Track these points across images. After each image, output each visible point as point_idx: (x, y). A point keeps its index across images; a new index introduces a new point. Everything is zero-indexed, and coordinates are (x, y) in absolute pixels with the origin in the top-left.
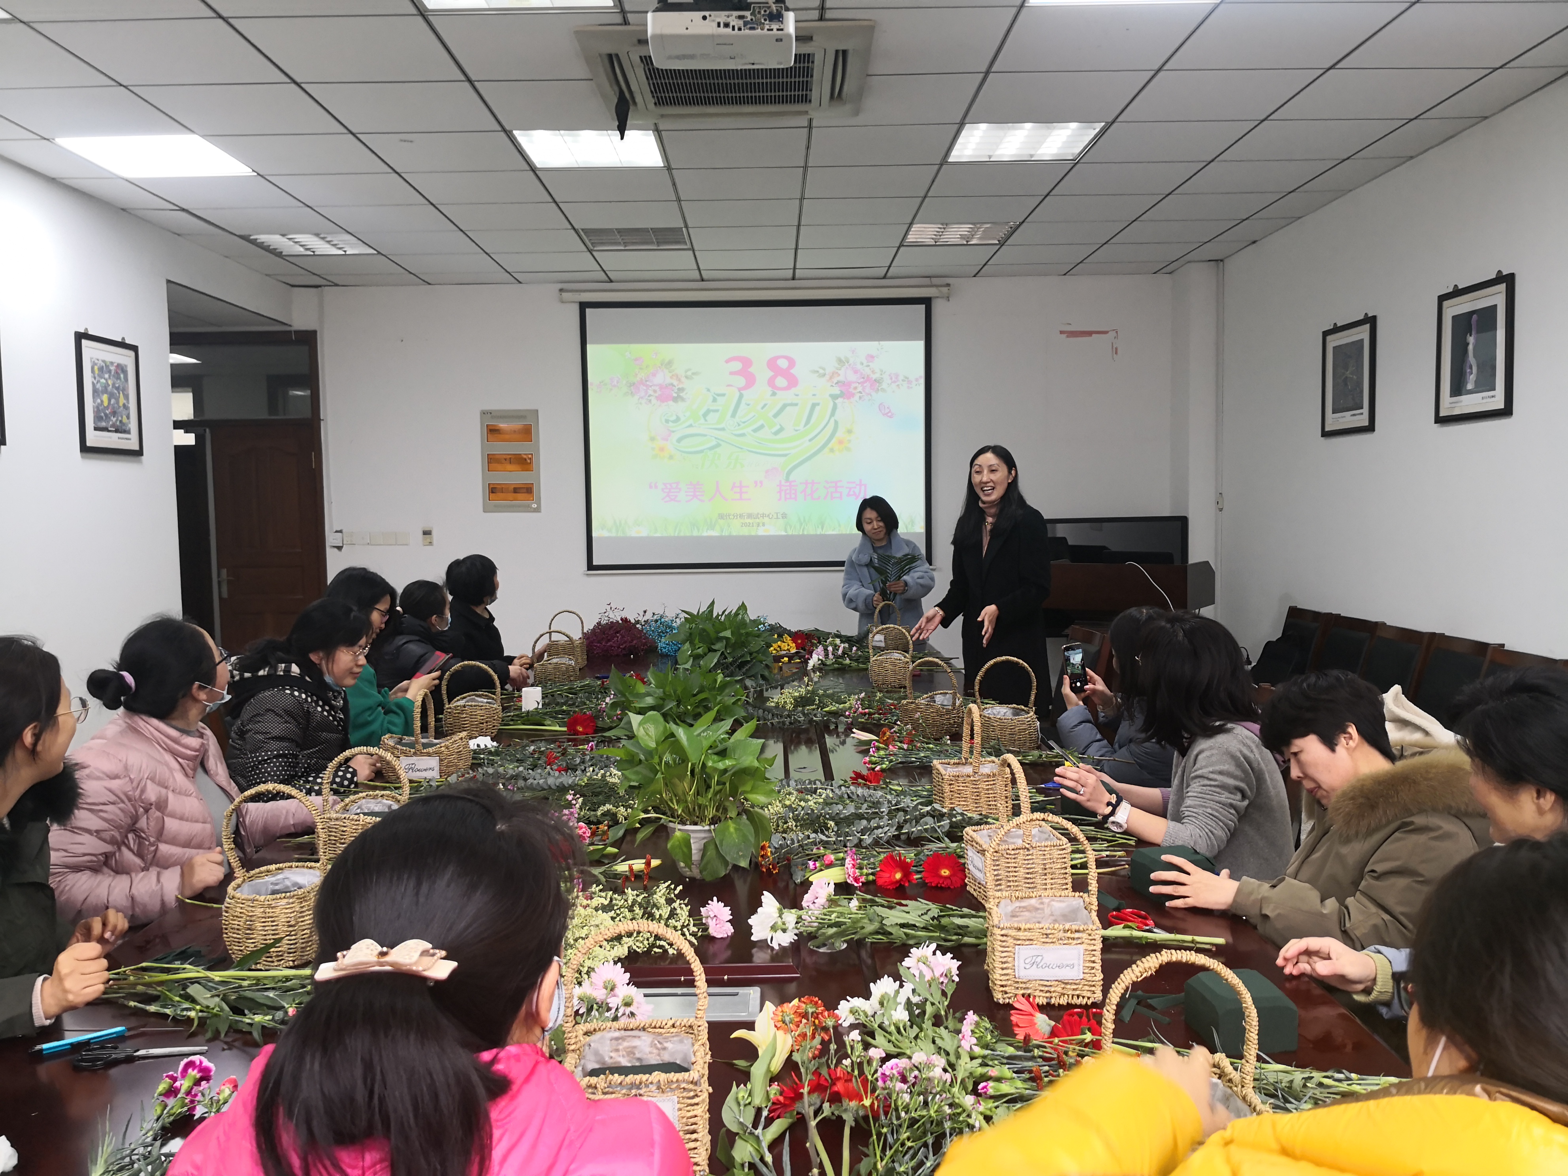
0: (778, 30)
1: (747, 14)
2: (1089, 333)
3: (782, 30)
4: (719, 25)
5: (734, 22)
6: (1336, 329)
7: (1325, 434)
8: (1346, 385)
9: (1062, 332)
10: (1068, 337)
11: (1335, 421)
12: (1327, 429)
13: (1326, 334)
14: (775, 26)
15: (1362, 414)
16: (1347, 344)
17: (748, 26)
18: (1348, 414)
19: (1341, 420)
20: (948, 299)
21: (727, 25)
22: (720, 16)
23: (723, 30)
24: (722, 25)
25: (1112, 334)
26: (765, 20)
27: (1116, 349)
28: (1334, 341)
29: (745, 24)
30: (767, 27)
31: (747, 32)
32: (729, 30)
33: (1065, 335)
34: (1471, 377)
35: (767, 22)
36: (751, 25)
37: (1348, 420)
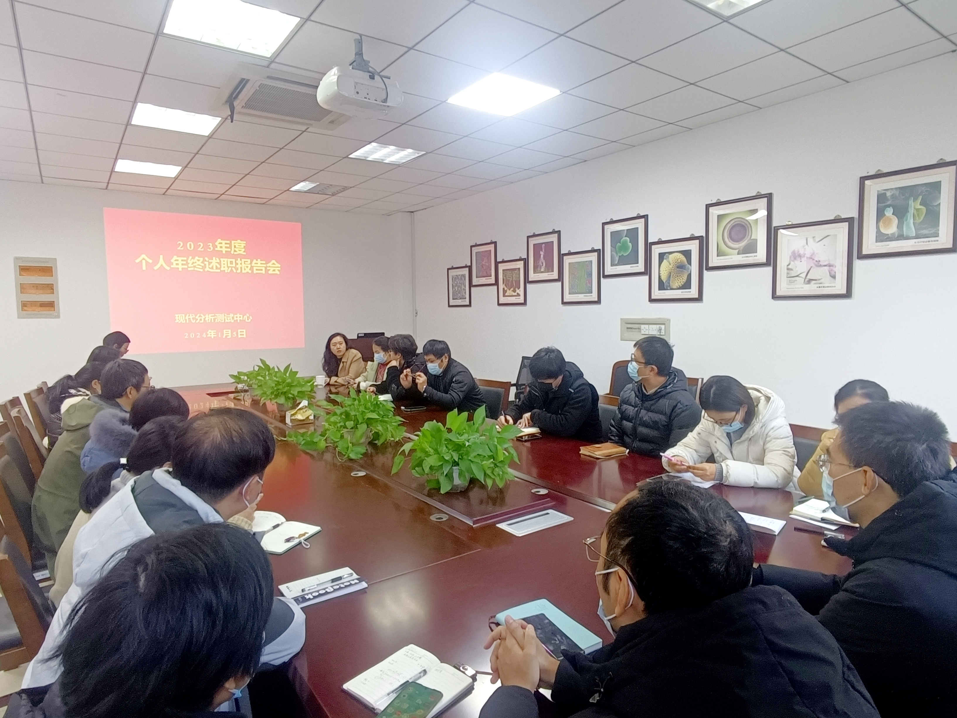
6: (476, 245)
13: (471, 247)
15: (491, 279)
16: (482, 251)
18: (484, 278)
19: (480, 281)
28: (476, 249)
34: (542, 267)
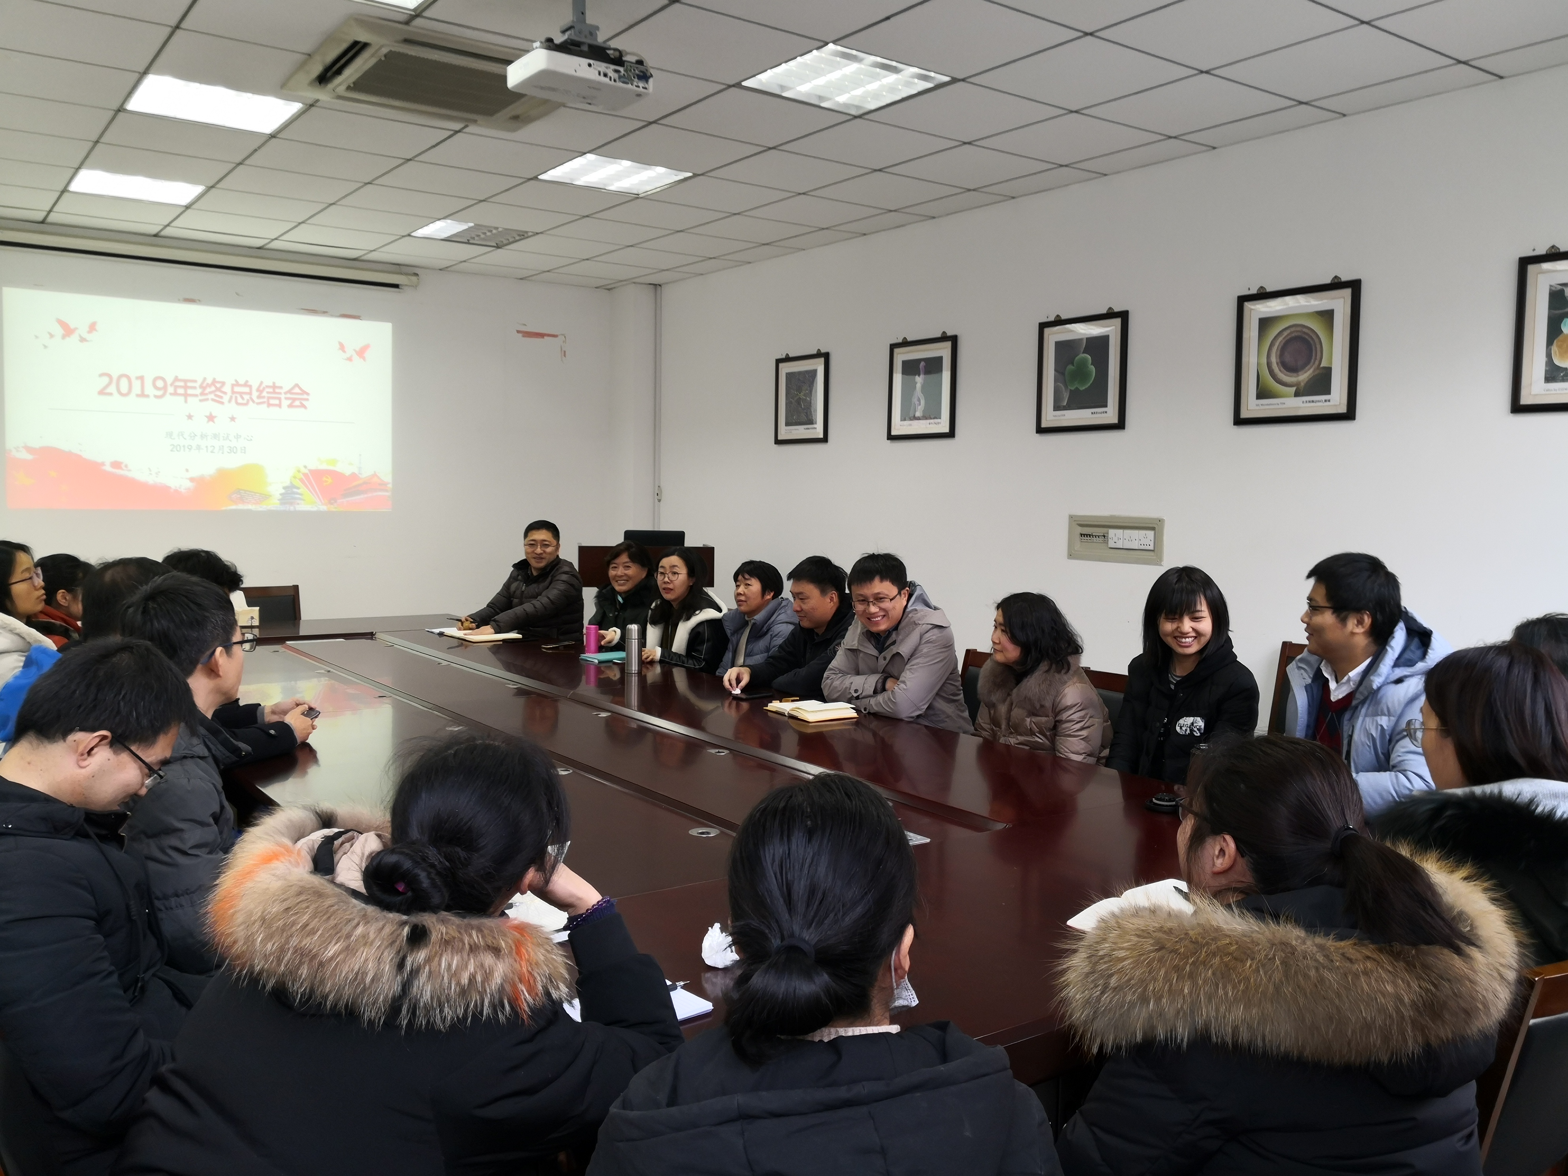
0: (643, 88)
1: (621, 69)
2: (541, 335)
3: (645, 88)
4: (599, 74)
5: (611, 74)
6: (788, 359)
7: (778, 442)
8: (799, 403)
9: (518, 332)
10: (523, 336)
11: (785, 433)
12: (779, 438)
13: (778, 361)
14: (641, 85)
15: (814, 428)
16: (800, 373)
17: (622, 79)
18: (801, 427)
19: (795, 432)
20: (415, 286)
21: (605, 75)
22: (600, 66)
23: (602, 79)
24: (602, 74)
25: (561, 338)
26: (634, 77)
27: (565, 352)
28: (785, 368)
29: (620, 77)
30: (635, 84)
31: (621, 85)
32: (607, 80)
33: (520, 335)
34: (919, 407)
35: (636, 80)
36: (625, 79)
37: (800, 432)
